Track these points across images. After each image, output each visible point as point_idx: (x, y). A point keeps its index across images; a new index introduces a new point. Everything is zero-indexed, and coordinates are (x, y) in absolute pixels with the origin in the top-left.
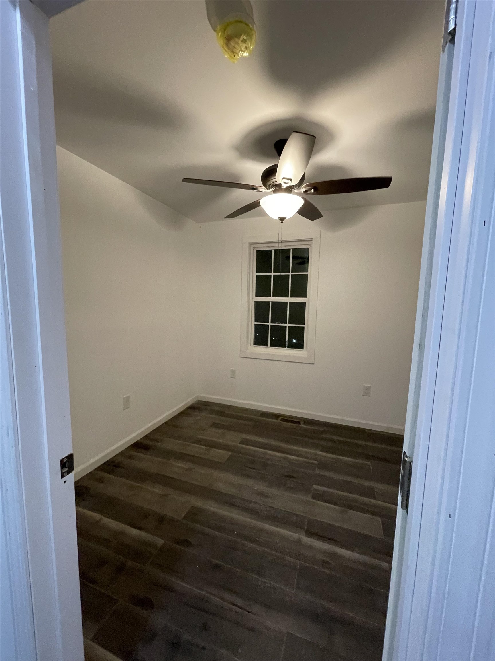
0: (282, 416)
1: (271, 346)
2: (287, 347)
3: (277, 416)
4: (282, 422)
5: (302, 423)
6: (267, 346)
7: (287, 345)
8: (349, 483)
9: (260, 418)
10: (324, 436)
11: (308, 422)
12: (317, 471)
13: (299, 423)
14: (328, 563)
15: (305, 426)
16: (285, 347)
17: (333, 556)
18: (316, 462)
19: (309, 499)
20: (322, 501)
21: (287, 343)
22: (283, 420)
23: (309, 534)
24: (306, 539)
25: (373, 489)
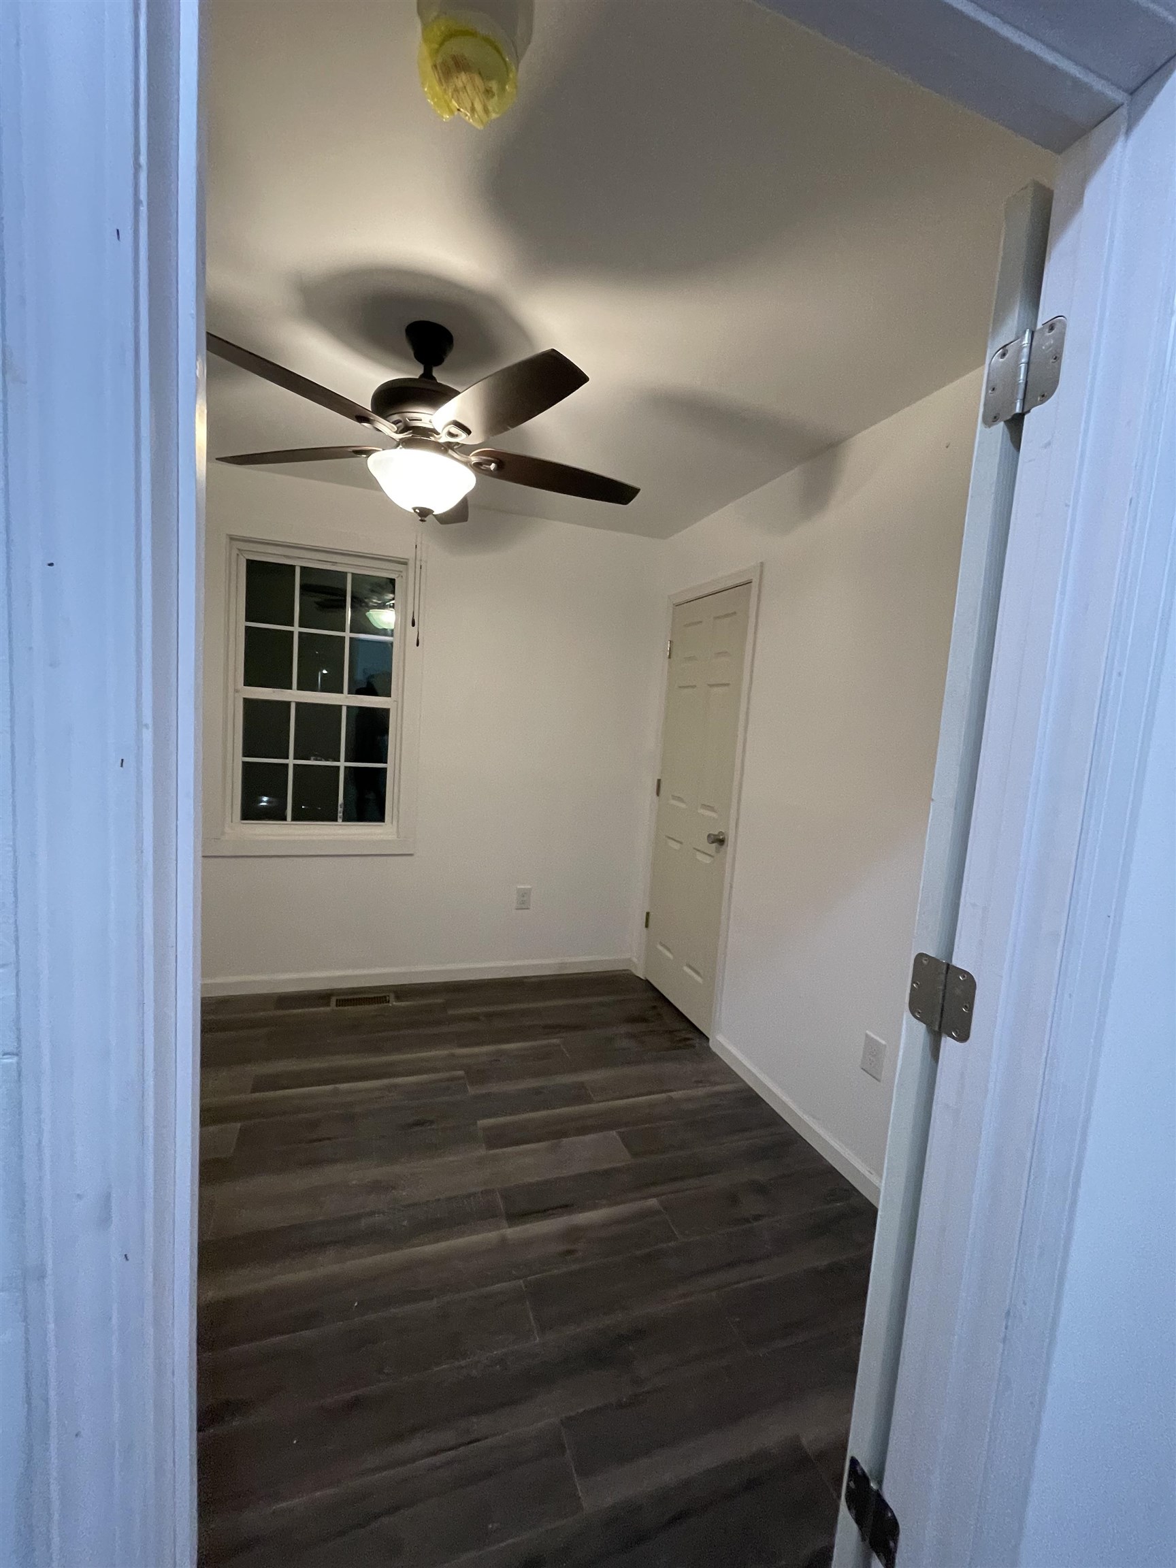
0: (339, 994)
1: (294, 819)
2: (340, 820)
3: (323, 997)
4: (341, 1008)
5: (392, 997)
6: (285, 819)
7: (340, 815)
8: (537, 1091)
9: (280, 1013)
10: (450, 1012)
11: (403, 992)
12: (472, 1091)
13: (383, 1000)
14: (570, 1252)
15: (403, 1004)
16: (336, 820)
17: (573, 1234)
18: (461, 1073)
19: (482, 1152)
20: (506, 1146)
21: (340, 809)
22: (340, 1003)
23: (516, 1217)
24: (512, 1232)
25: (581, 1086)
